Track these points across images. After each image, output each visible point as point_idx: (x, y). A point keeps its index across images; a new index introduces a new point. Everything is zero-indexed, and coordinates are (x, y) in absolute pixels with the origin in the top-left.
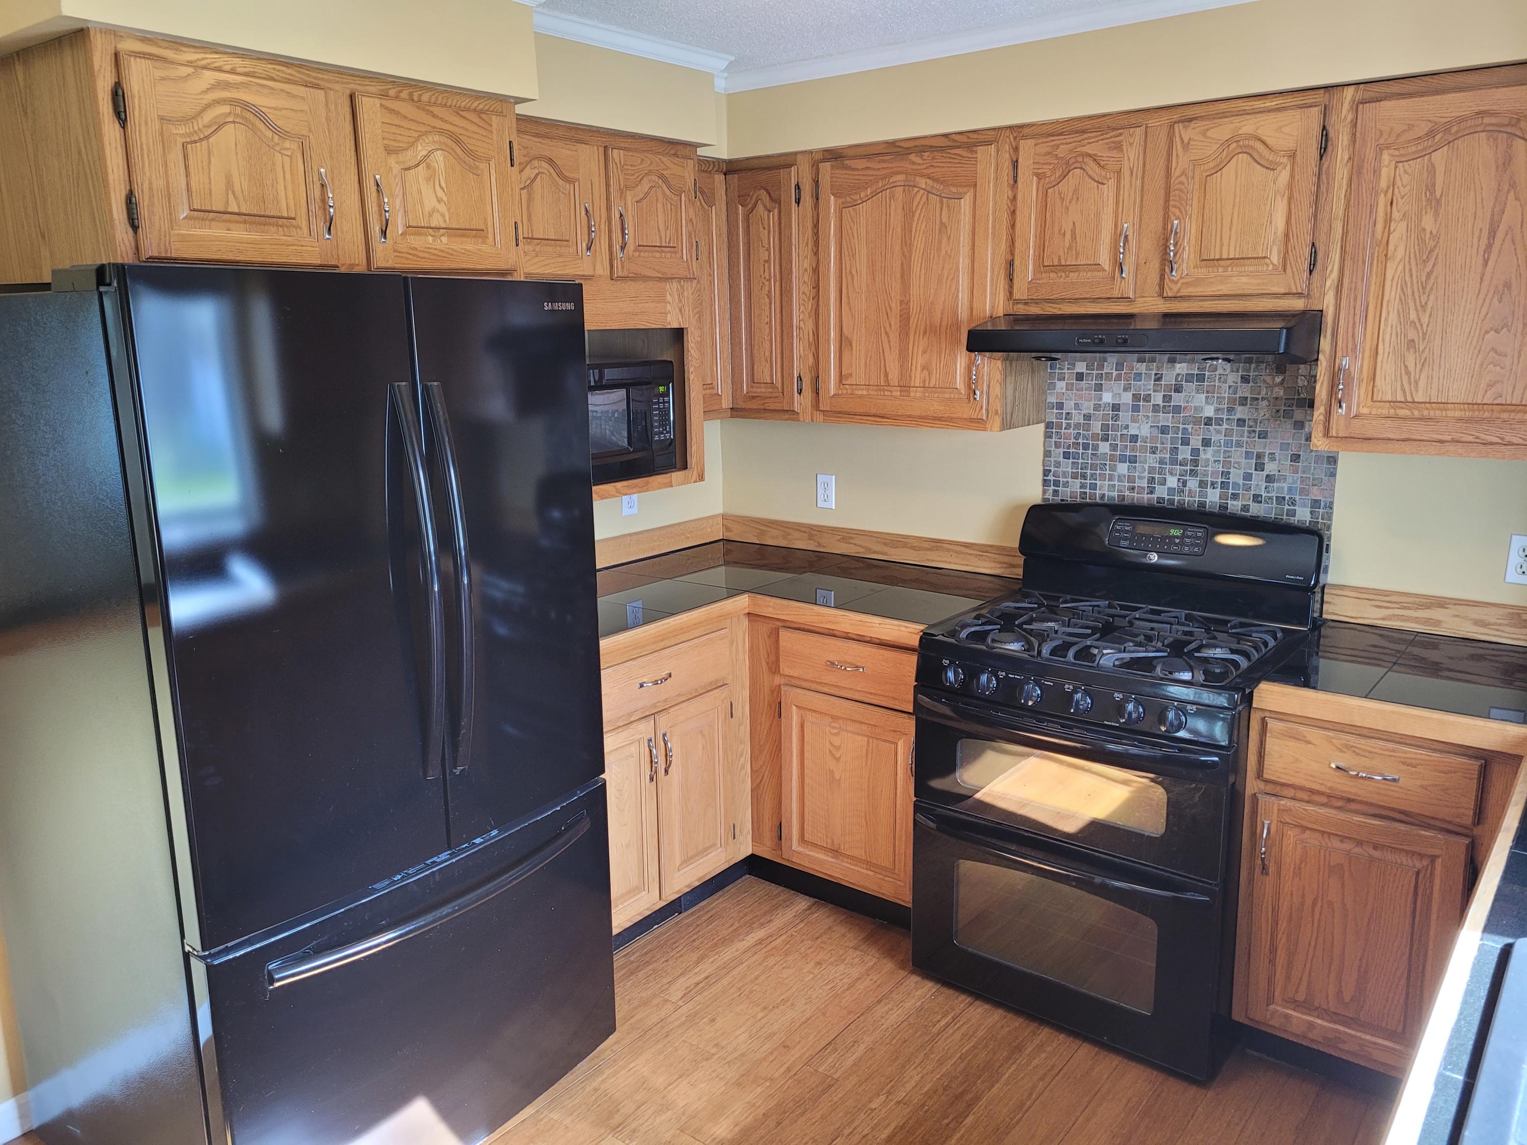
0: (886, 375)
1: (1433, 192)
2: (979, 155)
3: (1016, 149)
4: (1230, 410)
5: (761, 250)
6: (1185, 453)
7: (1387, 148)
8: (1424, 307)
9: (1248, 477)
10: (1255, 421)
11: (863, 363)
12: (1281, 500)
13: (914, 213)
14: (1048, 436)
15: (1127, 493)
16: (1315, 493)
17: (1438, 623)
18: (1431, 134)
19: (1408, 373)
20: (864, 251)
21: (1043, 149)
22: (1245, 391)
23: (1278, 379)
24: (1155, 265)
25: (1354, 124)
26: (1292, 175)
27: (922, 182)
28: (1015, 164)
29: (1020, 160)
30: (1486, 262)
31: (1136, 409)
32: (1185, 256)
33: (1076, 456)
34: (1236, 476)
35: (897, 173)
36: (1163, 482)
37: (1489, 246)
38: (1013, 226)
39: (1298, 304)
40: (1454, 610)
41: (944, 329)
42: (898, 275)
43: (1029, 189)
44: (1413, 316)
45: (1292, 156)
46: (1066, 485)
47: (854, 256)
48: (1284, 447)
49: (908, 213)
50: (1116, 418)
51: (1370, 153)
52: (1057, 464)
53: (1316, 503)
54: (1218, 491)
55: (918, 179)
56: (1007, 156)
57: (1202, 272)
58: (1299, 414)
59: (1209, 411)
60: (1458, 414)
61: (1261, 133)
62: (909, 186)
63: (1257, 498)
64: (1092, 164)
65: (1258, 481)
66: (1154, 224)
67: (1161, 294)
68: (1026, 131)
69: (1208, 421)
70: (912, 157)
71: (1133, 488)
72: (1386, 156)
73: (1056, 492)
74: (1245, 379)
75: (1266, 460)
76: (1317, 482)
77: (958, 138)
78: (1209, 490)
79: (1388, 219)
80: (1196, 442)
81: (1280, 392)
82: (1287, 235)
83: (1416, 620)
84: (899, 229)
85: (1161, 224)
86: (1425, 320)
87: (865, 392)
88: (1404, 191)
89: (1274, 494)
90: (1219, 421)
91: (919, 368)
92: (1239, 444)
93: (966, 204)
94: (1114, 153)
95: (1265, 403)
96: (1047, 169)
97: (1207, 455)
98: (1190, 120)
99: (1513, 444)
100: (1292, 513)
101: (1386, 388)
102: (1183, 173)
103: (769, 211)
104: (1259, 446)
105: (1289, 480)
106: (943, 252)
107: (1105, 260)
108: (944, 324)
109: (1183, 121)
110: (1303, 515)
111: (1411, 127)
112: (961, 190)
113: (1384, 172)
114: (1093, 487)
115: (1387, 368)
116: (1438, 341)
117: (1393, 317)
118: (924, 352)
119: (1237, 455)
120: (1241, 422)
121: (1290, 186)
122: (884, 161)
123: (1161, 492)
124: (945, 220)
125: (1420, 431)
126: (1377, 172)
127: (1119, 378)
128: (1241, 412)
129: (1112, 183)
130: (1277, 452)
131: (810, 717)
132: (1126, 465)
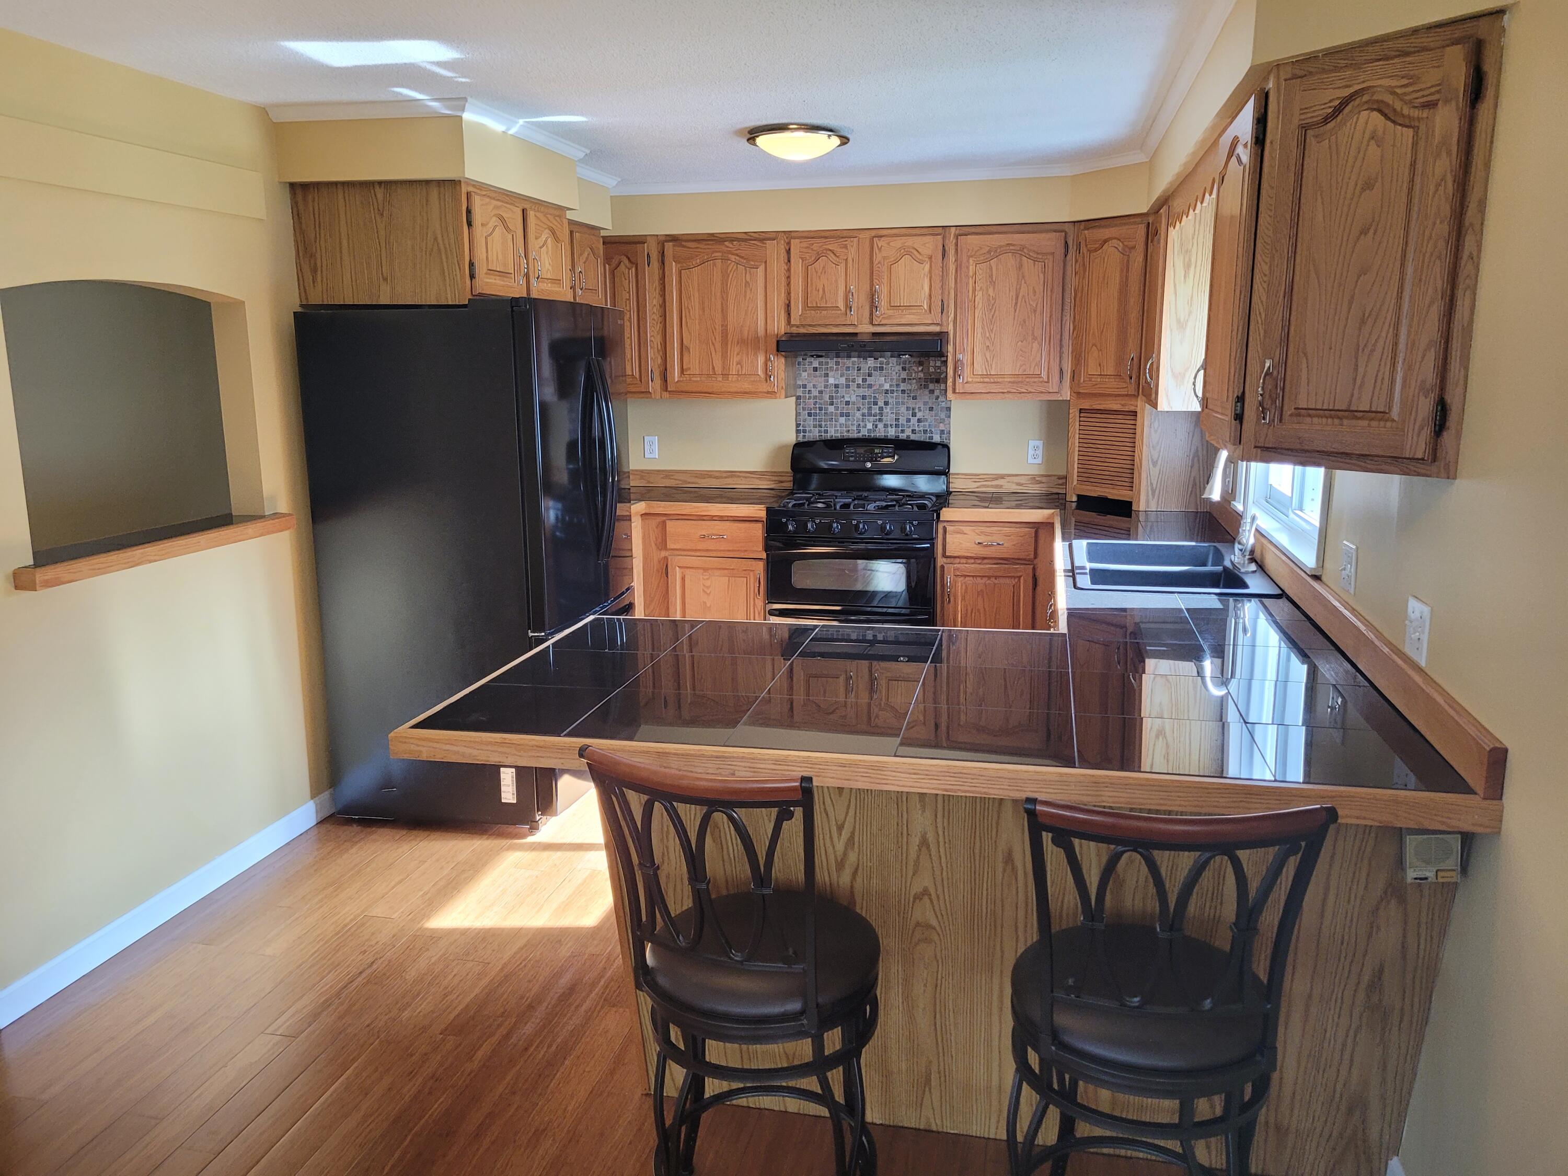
0: (713, 368)
1: (992, 279)
2: (767, 245)
3: (789, 243)
4: (898, 385)
5: (624, 292)
6: (875, 409)
7: (972, 256)
8: (992, 331)
9: (909, 420)
10: (910, 390)
11: (697, 361)
12: (925, 432)
13: (728, 276)
14: (797, 404)
15: (845, 434)
16: (942, 427)
17: (1001, 486)
18: (989, 252)
19: (987, 361)
20: (697, 295)
21: (805, 245)
22: (904, 375)
23: (920, 369)
24: (867, 308)
25: (957, 245)
26: (931, 266)
27: (733, 258)
28: (788, 252)
29: (792, 250)
30: (1015, 311)
31: (848, 386)
32: (883, 303)
33: (815, 414)
34: (902, 421)
35: (717, 252)
36: (865, 426)
37: (1016, 303)
38: (789, 284)
39: (937, 329)
40: (1008, 479)
41: (749, 341)
42: (720, 310)
43: (797, 266)
44: (988, 335)
45: (931, 258)
46: (810, 431)
47: (690, 298)
48: (925, 403)
49: (725, 275)
50: (837, 392)
51: (965, 258)
52: (805, 420)
53: (942, 432)
54: (894, 429)
55: (730, 256)
56: (783, 247)
57: (891, 312)
58: (931, 386)
59: (887, 386)
60: (1009, 380)
61: (915, 246)
62: (725, 259)
63: (913, 431)
64: (832, 255)
65: (914, 421)
66: (867, 287)
67: (871, 323)
68: (793, 234)
69: (887, 392)
70: (726, 243)
71: (849, 431)
72: (971, 261)
73: (804, 436)
74: (904, 369)
75: (917, 411)
76: (942, 421)
77: (752, 234)
78: (889, 429)
79: (974, 290)
80: (881, 404)
81: (921, 375)
82: (930, 295)
83: (992, 486)
84: (719, 284)
85: (869, 288)
86: (993, 336)
87: (699, 379)
88: (980, 277)
89: (922, 429)
90: (892, 392)
91: (735, 364)
92: (903, 403)
93: (760, 271)
94: (844, 250)
95: (915, 381)
96: (807, 256)
97: (887, 410)
98: (881, 236)
99: (1031, 392)
100: (931, 438)
101: (979, 369)
102: (879, 263)
103: (629, 269)
104: (911, 403)
105: (929, 420)
106: (748, 298)
107: (841, 305)
108: (750, 337)
109: (878, 237)
110: (937, 439)
111: (981, 248)
112: (756, 263)
113: (971, 267)
114: (826, 432)
115: (978, 359)
116: (999, 347)
117: (979, 335)
118: (738, 354)
119: (903, 409)
120: (903, 391)
121: (930, 272)
122: (708, 244)
123: (864, 433)
124: (748, 280)
125: (994, 388)
126: (968, 268)
127: (837, 370)
128: (903, 386)
129: (843, 265)
130: (922, 407)
131: (688, 572)
132: (844, 418)
